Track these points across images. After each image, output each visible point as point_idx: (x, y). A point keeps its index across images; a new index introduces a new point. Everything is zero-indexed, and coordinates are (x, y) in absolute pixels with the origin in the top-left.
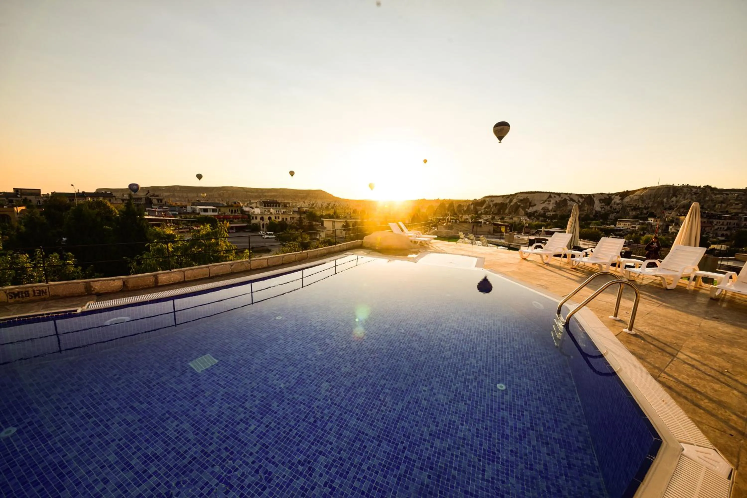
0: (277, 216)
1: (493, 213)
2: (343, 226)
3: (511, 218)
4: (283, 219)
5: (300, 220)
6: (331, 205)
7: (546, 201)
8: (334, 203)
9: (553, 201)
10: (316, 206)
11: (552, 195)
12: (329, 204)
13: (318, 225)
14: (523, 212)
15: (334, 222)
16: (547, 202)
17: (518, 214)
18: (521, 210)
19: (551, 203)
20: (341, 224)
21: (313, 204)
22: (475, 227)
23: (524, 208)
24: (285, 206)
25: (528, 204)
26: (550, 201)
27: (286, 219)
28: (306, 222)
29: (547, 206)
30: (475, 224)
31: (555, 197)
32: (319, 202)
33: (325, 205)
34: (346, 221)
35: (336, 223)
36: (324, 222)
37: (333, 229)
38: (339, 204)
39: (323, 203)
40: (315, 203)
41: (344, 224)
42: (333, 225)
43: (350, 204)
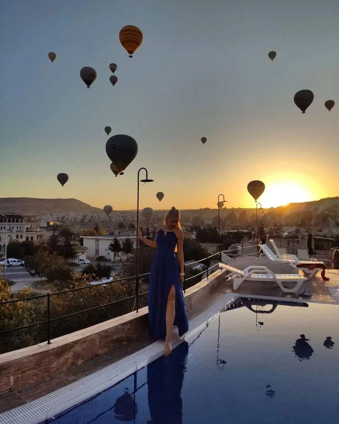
0: (19, 234)
1: (295, 225)
2: (112, 245)
3: (320, 231)
4: (27, 238)
5: (53, 239)
6: (88, 218)
8: (91, 215)
10: (67, 220)
12: (85, 217)
13: (76, 245)
14: (334, 222)
15: (98, 240)
17: (328, 225)
18: (330, 219)
20: (109, 243)
21: (63, 218)
22: (291, 244)
24: (29, 221)
27: (32, 238)
28: (61, 241)
30: (291, 239)
32: (72, 215)
33: (79, 218)
34: (115, 239)
35: (100, 241)
36: (84, 240)
37: (96, 250)
38: (99, 216)
39: (76, 215)
40: (67, 216)
41: (113, 243)
42: (97, 244)
43: (113, 216)
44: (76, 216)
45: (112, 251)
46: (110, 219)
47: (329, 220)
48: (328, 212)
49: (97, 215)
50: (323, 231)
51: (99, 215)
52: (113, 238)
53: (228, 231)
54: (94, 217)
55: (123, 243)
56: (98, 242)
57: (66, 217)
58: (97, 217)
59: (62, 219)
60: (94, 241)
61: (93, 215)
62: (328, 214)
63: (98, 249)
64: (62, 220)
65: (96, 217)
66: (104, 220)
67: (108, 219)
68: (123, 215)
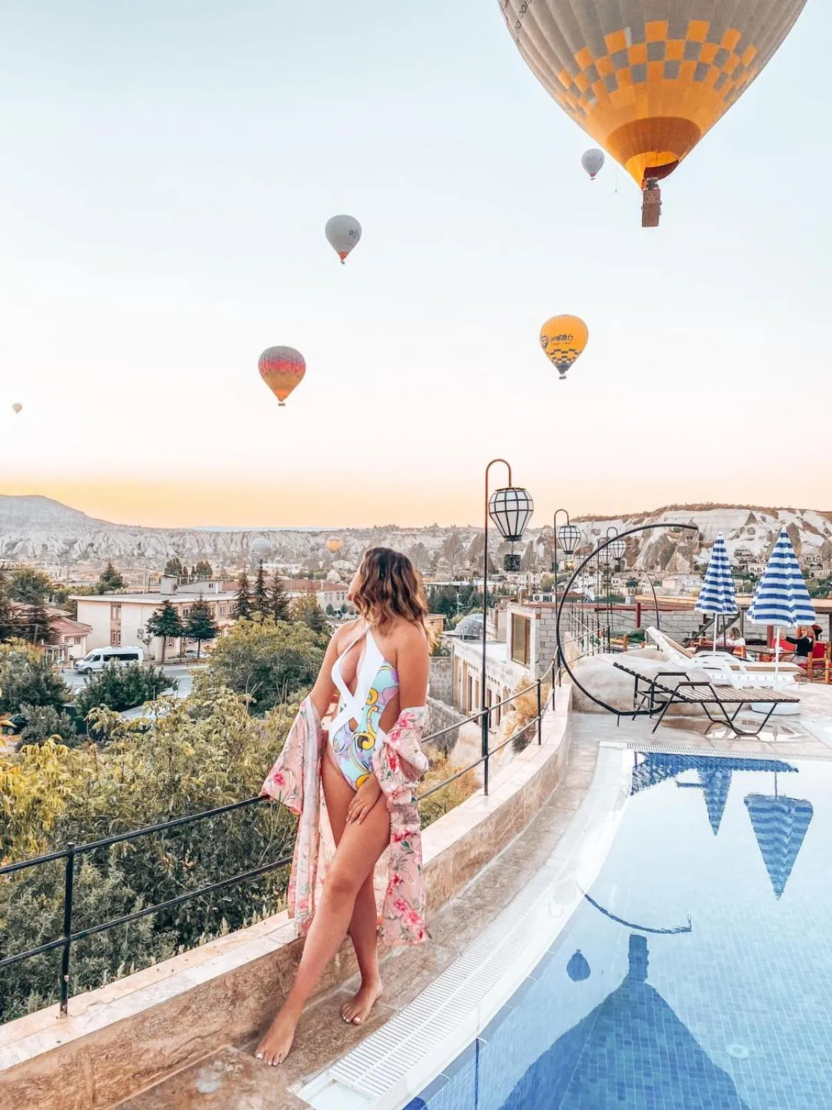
2: (155, 619)
6: (79, 548)
7: (742, 530)
8: (88, 539)
9: (760, 532)
10: (23, 552)
11: (758, 515)
12: (70, 544)
13: (60, 618)
14: (688, 564)
15: (119, 605)
16: (745, 535)
19: (756, 536)
20: (149, 613)
21: (11, 546)
23: (687, 553)
25: (696, 540)
26: (752, 531)
29: (748, 545)
31: (764, 519)
32: (36, 539)
33: (56, 546)
34: (165, 603)
35: (124, 608)
36: (80, 607)
37: (112, 631)
38: (110, 543)
39: (48, 540)
40: (21, 540)
41: (160, 614)
42: (114, 616)
43: (149, 544)
44: (48, 543)
45: (157, 635)
46: (140, 552)
47: (677, 559)
48: (675, 540)
49: (105, 539)
50: (664, 583)
51: (111, 540)
52: (160, 602)
53: (447, 584)
54: (96, 545)
55: (185, 612)
56: (117, 611)
57: (20, 545)
58: (104, 545)
59: (9, 550)
60: (108, 608)
61: (93, 538)
62: (675, 544)
63: (116, 628)
64: (9, 553)
65: (100, 545)
66: (122, 553)
67: (133, 549)
68: (175, 540)
